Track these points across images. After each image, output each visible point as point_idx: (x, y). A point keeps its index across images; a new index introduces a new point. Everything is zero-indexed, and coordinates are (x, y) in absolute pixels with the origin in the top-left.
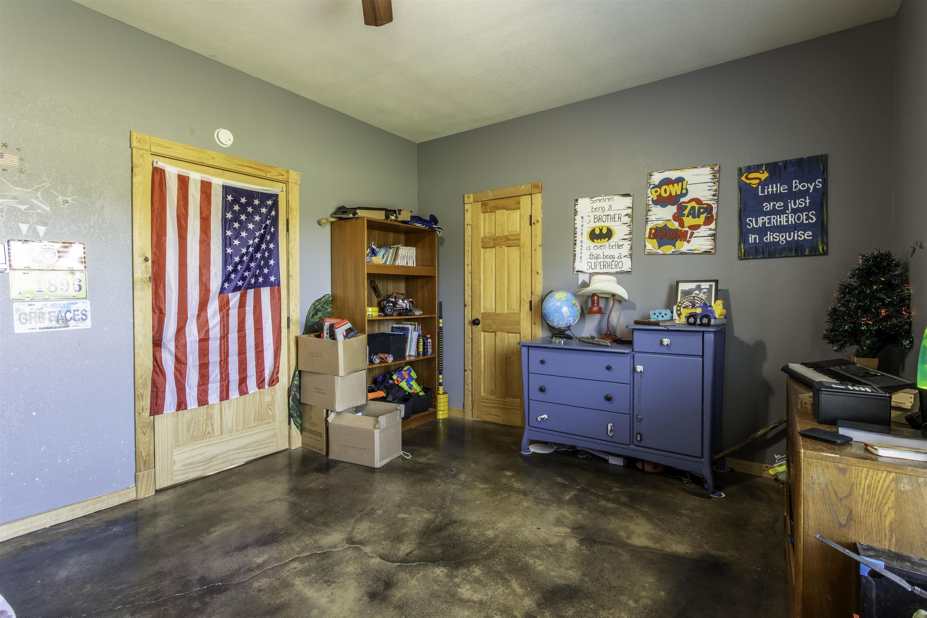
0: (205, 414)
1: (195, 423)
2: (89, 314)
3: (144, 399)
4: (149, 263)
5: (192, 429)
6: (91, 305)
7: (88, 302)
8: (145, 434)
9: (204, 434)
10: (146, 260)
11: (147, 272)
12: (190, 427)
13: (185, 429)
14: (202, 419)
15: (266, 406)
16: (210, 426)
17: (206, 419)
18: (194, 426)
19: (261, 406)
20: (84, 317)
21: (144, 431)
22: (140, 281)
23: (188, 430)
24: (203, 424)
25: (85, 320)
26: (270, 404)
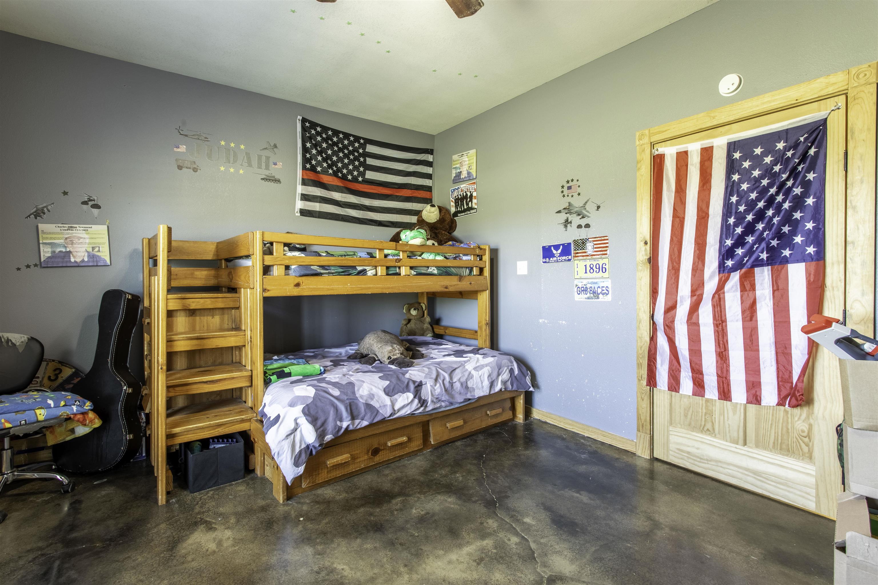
0: (704, 407)
1: (693, 412)
2: (610, 290)
3: (643, 369)
4: (648, 247)
5: (689, 417)
6: (612, 283)
7: (610, 280)
8: (643, 400)
9: (703, 429)
10: (646, 243)
11: (646, 255)
12: (687, 414)
13: (682, 414)
14: (700, 411)
15: (796, 434)
16: (710, 424)
17: (706, 414)
18: (692, 415)
19: (788, 432)
20: (607, 293)
21: (643, 397)
22: (641, 262)
23: (686, 416)
24: (702, 417)
25: (608, 294)
26: (805, 434)
